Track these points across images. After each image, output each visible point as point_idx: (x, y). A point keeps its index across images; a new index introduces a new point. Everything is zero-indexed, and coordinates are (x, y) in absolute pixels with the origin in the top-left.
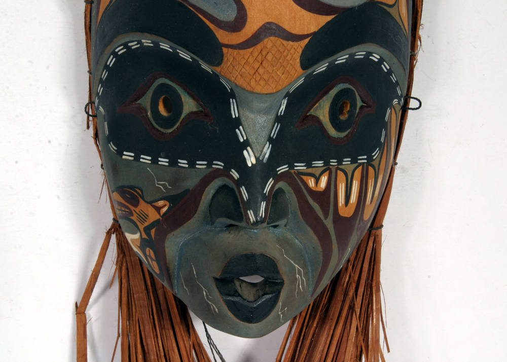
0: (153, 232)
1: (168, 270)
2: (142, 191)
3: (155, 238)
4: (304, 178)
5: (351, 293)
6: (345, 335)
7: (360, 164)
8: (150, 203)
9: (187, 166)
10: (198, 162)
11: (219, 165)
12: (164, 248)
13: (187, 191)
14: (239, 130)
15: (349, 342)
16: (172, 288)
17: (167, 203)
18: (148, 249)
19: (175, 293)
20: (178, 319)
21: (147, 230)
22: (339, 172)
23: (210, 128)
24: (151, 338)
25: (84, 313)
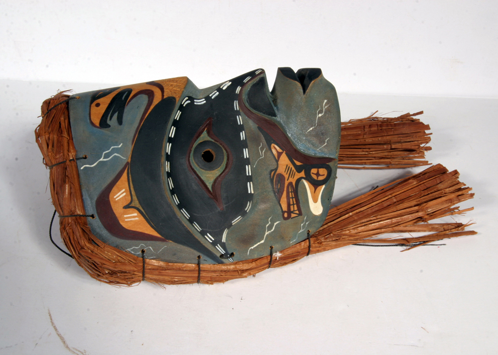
2: (272, 171)
8: (277, 161)
9: (243, 132)
10: (239, 124)
11: (236, 105)
13: (259, 128)
14: (212, 96)
17: (273, 145)
18: (312, 175)
21: (297, 169)
23: (215, 118)
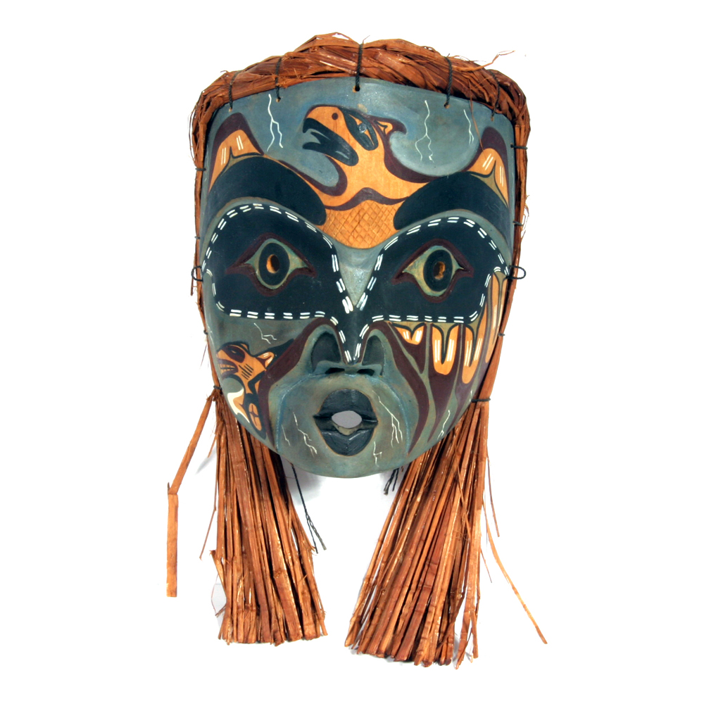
0: (257, 385)
1: (270, 424)
2: (248, 346)
3: (259, 391)
4: (399, 329)
5: (456, 465)
6: (449, 507)
7: (457, 324)
8: (256, 356)
9: (291, 318)
10: (302, 314)
11: (320, 314)
12: (267, 400)
13: (291, 341)
14: (339, 282)
15: (452, 514)
16: (273, 443)
17: (272, 354)
18: (251, 405)
19: (277, 450)
20: (277, 490)
21: (251, 384)
22: (434, 329)
23: (314, 282)
24: (249, 509)
25: (176, 494)
